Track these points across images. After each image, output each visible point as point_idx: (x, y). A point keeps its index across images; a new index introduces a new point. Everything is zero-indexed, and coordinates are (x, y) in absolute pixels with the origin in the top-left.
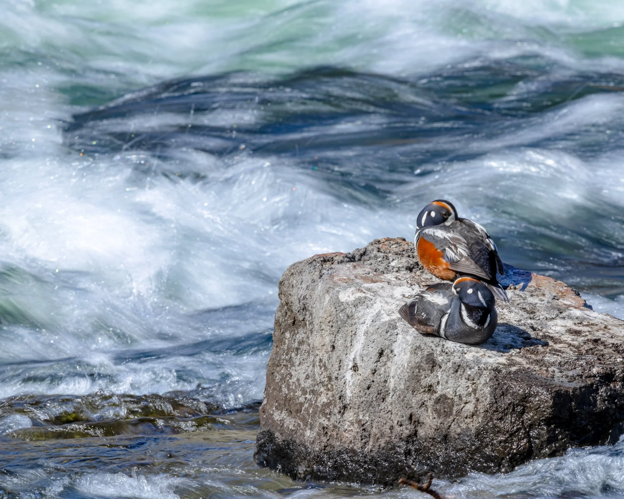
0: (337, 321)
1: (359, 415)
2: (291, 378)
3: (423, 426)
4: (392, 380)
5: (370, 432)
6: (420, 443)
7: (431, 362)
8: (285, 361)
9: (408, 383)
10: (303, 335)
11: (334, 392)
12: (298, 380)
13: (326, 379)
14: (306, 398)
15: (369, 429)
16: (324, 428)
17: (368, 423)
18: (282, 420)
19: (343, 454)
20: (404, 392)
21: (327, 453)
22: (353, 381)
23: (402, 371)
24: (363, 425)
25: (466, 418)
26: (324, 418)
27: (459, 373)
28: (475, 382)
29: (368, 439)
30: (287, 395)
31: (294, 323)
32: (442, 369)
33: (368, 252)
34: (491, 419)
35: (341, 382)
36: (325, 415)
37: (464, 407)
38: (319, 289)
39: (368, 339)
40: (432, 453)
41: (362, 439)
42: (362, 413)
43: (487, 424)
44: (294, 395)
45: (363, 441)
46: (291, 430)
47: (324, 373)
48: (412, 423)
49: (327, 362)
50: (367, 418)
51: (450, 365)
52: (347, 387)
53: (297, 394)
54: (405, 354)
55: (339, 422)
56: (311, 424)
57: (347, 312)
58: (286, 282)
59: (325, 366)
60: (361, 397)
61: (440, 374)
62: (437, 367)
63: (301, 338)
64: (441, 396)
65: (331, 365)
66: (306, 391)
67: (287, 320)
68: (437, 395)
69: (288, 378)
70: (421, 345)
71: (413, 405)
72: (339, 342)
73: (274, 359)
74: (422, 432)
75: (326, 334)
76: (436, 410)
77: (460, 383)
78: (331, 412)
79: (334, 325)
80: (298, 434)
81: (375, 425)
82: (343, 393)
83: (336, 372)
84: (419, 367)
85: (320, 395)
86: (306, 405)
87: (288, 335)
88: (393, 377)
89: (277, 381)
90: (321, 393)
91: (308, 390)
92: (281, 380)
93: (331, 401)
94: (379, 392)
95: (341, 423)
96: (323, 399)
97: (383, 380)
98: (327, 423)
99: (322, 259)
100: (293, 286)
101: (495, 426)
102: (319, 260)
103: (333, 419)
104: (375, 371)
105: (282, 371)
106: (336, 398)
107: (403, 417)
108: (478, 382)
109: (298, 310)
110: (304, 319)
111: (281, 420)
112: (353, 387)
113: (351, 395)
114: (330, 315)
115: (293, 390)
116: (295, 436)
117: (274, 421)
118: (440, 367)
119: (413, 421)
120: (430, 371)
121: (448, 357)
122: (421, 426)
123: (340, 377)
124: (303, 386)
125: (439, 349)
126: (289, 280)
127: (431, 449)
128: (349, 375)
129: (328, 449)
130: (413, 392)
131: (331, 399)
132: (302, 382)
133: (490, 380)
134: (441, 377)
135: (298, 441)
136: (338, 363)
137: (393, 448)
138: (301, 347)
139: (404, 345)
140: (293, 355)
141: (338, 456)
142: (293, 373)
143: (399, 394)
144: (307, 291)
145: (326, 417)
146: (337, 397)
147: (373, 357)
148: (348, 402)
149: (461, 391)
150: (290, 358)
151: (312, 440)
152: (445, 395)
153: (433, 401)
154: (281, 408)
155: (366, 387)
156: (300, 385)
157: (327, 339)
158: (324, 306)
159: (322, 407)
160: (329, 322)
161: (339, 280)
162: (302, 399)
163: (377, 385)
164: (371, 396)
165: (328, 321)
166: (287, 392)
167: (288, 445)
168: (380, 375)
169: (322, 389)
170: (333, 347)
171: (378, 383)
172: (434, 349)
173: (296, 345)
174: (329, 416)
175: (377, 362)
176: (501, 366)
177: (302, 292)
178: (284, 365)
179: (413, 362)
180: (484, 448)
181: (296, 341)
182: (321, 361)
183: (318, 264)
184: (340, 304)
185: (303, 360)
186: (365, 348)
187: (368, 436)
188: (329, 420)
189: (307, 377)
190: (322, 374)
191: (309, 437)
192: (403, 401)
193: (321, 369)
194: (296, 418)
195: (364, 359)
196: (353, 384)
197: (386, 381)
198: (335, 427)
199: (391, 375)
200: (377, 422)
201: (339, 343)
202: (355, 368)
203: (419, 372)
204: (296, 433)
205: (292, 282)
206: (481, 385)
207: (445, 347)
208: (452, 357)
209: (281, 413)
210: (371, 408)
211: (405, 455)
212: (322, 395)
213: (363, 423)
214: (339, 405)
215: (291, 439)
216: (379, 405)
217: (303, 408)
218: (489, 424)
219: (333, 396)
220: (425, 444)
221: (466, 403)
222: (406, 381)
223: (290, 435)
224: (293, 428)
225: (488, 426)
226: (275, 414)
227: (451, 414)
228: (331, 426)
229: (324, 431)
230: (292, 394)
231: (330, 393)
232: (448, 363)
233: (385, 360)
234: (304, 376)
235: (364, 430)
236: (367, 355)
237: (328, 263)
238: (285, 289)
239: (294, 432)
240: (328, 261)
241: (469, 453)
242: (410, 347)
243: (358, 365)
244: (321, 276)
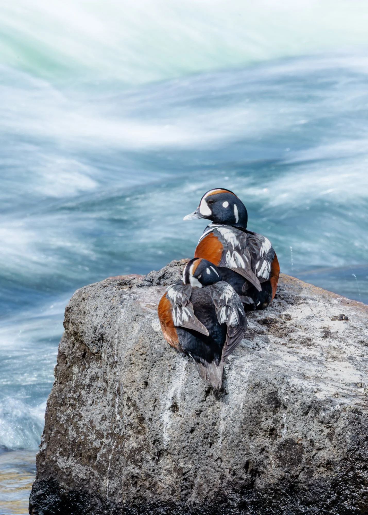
0: (152, 354)
1: (179, 463)
2: (80, 420)
3: (262, 476)
4: (222, 422)
5: (193, 482)
6: (258, 495)
7: (273, 402)
8: (72, 400)
9: (245, 426)
10: (97, 370)
11: (146, 436)
12: (91, 422)
13: (137, 421)
14: (102, 443)
15: (191, 479)
16: (133, 477)
17: (191, 472)
18: (70, 468)
19: (158, 507)
20: (239, 436)
21: (136, 505)
22: (171, 422)
23: (237, 412)
24: (184, 474)
25: (319, 467)
26: (133, 466)
27: (309, 414)
28: (330, 425)
29: (190, 490)
30: (75, 439)
31: (84, 356)
32: (287, 410)
33: (167, 276)
34: (352, 469)
35: (156, 425)
36: (135, 462)
37: (316, 454)
38: (122, 316)
39: (193, 374)
40: (274, 506)
41: (182, 491)
42: (183, 460)
43: (346, 474)
44: (85, 439)
45: (184, 492)
46: (82, 479)
47: (133, 414)
48: (248, 472)
49: (138, 401)
50: (190, 466)
51: (297, 405)
52: (164, 430)
53: (89, 438)
54: (240, 392)
55: (154, 471)
56: (110, 472)
57: (163, 343)
58: (75, 309)
59: (134, 405)
60: (183, 441)
61: (284, 415)
62: (282, 407)
63: (93, 373)
64: (286, 441)
65: (143, 404)
66: (103, 435)
67: (75, 353)
68: (282, 440)
69: (76, 420)
70: (262, 382)
71: (251, 451)
72: (154, 378)
73: (56, 397)
74: (260, 483)
75: (137, 368)
76: (280, 458)
77: (311, 427)
78: (142, 458)
79: (148, 358)
80: (91, 484)
81: (200, 473)
82: (159, 436)
83: (150, 413)
84: (259, 407)
85: (128, 439)
86: (104, 451)
87: (75, 369)
88: (224, 419)
89: (61, 423)
90: (130, 436)
91: (105, 434)
92: (67, 421)
93: (142, 446)
94: (206, 436)
95: (156, 471)
96: (132, 443)
97: (211, 422)
98: (138, 471)
99: (118, 282)
100: (85, 312)
101: (356, 476)
102: (115, 283)
103: (145, 466)
104: (201, 411)
105: (69, 411)
106: (148, 443)
107: (237, 465)
108: (335, 425)
109: (92, 340)
110: (99, 351)
111: (67, 468)
112: (172, 431)
113: (169, 439)
114: (143, 347)
115: (84, 433)
116: (87, 486)
117: (57, 469)
118: (285, 408)
119: (249, 470)
120: (272, 413)
121: (295, 397)
122: (259, 476)
123: (154, 418)
124: (98, 428)
125: (284, 387)
126: (79, 305)
127: (273, 502)
128: (166, 416)
129: (138, 501)
130: (251, 435)
131: (143, 443)
132: (96, 424)
133: (350, 423)
134: (287, 419)
135: (90, 492)
136: (152, 402)
137: (225, 499)
138: (95, 384)
139: (239, 382)
140: (83, 393)
141: (151, 509)
142: (83, 414)
143: (232, 439)
144: (104, 319)
145: (136, 465)
146: (151, 441)
147: (198, 396)
148: (165, 447)
149: (312, 435)
150: (80, 396)
151: (112, 491)
152: (291, 440)
153: (276, 447)
154: (67, 454)
155: (189, 430)
156: (93, 427)
157: (138, 376)
158: (133, 336)
159: (131, 453)
160: (141, 355)
161: (146, 306)
162: (96, 444)
163: (203, 428)
164: (195, 440)
165: (140, 353)
166: (75, 436)
167: (78, 496)
168: (207, 416)
169: (130, 432)
170: (146, 384)
171: (205, 426)
172: (278, 386)
173: (87, 381)
174: (140, 464)
175: (203, 401)
176: (361, 407)
177: (98, 321)
178: (71, 405)
179: (251, 402)
180: (343, 501)
181: (87, 376)
182: (129, 399)
183: (115, 288)
184: (154, 334)
185: (98, 398)
186: (188, 385)
187: (189, 487)
188: (140, 468)
189: (104, 418)
190: (130, 414)
191: (108, 487)
192: (237, 446)
193: (129, 408)
194: (88, 466)
195: (187, 397)
196: (172, 426)
197: (214, 424)
198: (148, 476)
199: (222, 416)
200: (202, 471)
201: (154, 380)
202: (174, 407)
203: (259, 413)
204: (88, 483)
205: (84, 308)
206: (339, 429)
207: (291, 384)
208: (300, 397)
209: (67, 460)
210: (195, 454)
211: (239, 508)
212: (131, 439)
213: (184, 472)
214: (153, 450)
215: (81, 490)
216: (206, 451)
217: (98, 455)
218: (349, 474)
219: (145, 440)
220: (265, 496)
221: (319, 449)
222: (241, 423)
223: (79, 485)
224: (84, 477)
225: (348, 476)
226: (60, 461)
227: (300, 462)
228: (143, 475)
229: (133, 481)
230: (82, 437)
231: (141, 437)
232: (296, 403)
233: (212, 400)
234: (100, 417)
235: (185, 479)
236: (191, 393)
237: (124, 287)
238: (74, 317)
239: (85, 483)
240: (125, 284)
241: (323, 507)
242: (246, 385)
243: (179, 404)
244: (122, 302)
